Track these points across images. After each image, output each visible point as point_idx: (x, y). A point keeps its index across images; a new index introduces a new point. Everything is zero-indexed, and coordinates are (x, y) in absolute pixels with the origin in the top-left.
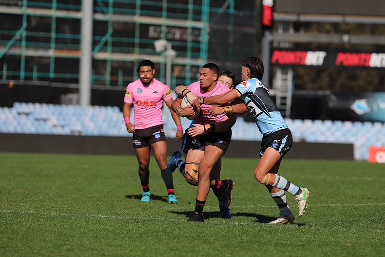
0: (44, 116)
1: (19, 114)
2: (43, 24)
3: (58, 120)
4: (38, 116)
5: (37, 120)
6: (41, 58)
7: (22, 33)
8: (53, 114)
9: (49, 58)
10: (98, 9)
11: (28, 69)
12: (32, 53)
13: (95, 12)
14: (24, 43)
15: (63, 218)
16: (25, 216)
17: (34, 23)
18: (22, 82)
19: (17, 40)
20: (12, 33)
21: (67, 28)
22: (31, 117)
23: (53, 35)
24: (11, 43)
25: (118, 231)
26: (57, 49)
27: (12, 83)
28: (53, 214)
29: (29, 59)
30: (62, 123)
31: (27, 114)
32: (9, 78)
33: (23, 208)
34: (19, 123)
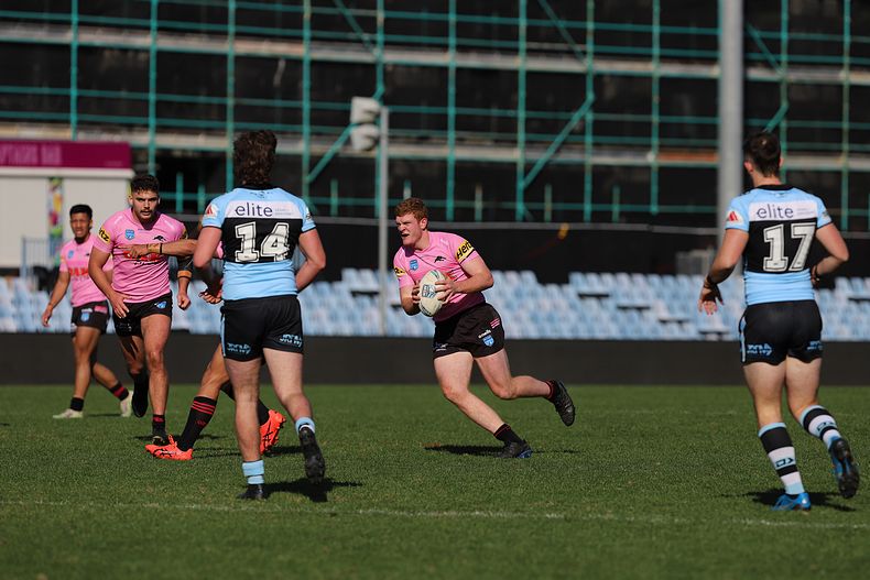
0: (640, 302)
1: (582, 296)
2: (632, 93)
3: (670, 309)
4: (625, 302)
5: (624, 308)
6: (628, 169)
7: (585, 114)
8: (659, 296)
9: (647, 168)
10: (754, 56)
11: (600, 196)
12: (606, 159)
13: (747, 63)
14: (589, 139)
15: (679, 527)
16: (593, 526)
17: (610, 92)
18: (587, 226)
19: (572, 133)
20: (562, 115)
21: (686, 101)
22: (610, 303)
23: (655, 118)
24: (559, 139)
25: (803, 557)
26: (663, 149)
27: (564, 228)
28: (657, 519)
29: (601, 173)
30: (680, 315)
31: (599, 297)
32: (556, 217)
33: (588, 509)
34: (582, 318)
